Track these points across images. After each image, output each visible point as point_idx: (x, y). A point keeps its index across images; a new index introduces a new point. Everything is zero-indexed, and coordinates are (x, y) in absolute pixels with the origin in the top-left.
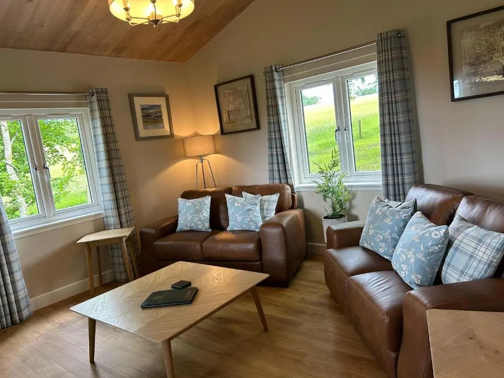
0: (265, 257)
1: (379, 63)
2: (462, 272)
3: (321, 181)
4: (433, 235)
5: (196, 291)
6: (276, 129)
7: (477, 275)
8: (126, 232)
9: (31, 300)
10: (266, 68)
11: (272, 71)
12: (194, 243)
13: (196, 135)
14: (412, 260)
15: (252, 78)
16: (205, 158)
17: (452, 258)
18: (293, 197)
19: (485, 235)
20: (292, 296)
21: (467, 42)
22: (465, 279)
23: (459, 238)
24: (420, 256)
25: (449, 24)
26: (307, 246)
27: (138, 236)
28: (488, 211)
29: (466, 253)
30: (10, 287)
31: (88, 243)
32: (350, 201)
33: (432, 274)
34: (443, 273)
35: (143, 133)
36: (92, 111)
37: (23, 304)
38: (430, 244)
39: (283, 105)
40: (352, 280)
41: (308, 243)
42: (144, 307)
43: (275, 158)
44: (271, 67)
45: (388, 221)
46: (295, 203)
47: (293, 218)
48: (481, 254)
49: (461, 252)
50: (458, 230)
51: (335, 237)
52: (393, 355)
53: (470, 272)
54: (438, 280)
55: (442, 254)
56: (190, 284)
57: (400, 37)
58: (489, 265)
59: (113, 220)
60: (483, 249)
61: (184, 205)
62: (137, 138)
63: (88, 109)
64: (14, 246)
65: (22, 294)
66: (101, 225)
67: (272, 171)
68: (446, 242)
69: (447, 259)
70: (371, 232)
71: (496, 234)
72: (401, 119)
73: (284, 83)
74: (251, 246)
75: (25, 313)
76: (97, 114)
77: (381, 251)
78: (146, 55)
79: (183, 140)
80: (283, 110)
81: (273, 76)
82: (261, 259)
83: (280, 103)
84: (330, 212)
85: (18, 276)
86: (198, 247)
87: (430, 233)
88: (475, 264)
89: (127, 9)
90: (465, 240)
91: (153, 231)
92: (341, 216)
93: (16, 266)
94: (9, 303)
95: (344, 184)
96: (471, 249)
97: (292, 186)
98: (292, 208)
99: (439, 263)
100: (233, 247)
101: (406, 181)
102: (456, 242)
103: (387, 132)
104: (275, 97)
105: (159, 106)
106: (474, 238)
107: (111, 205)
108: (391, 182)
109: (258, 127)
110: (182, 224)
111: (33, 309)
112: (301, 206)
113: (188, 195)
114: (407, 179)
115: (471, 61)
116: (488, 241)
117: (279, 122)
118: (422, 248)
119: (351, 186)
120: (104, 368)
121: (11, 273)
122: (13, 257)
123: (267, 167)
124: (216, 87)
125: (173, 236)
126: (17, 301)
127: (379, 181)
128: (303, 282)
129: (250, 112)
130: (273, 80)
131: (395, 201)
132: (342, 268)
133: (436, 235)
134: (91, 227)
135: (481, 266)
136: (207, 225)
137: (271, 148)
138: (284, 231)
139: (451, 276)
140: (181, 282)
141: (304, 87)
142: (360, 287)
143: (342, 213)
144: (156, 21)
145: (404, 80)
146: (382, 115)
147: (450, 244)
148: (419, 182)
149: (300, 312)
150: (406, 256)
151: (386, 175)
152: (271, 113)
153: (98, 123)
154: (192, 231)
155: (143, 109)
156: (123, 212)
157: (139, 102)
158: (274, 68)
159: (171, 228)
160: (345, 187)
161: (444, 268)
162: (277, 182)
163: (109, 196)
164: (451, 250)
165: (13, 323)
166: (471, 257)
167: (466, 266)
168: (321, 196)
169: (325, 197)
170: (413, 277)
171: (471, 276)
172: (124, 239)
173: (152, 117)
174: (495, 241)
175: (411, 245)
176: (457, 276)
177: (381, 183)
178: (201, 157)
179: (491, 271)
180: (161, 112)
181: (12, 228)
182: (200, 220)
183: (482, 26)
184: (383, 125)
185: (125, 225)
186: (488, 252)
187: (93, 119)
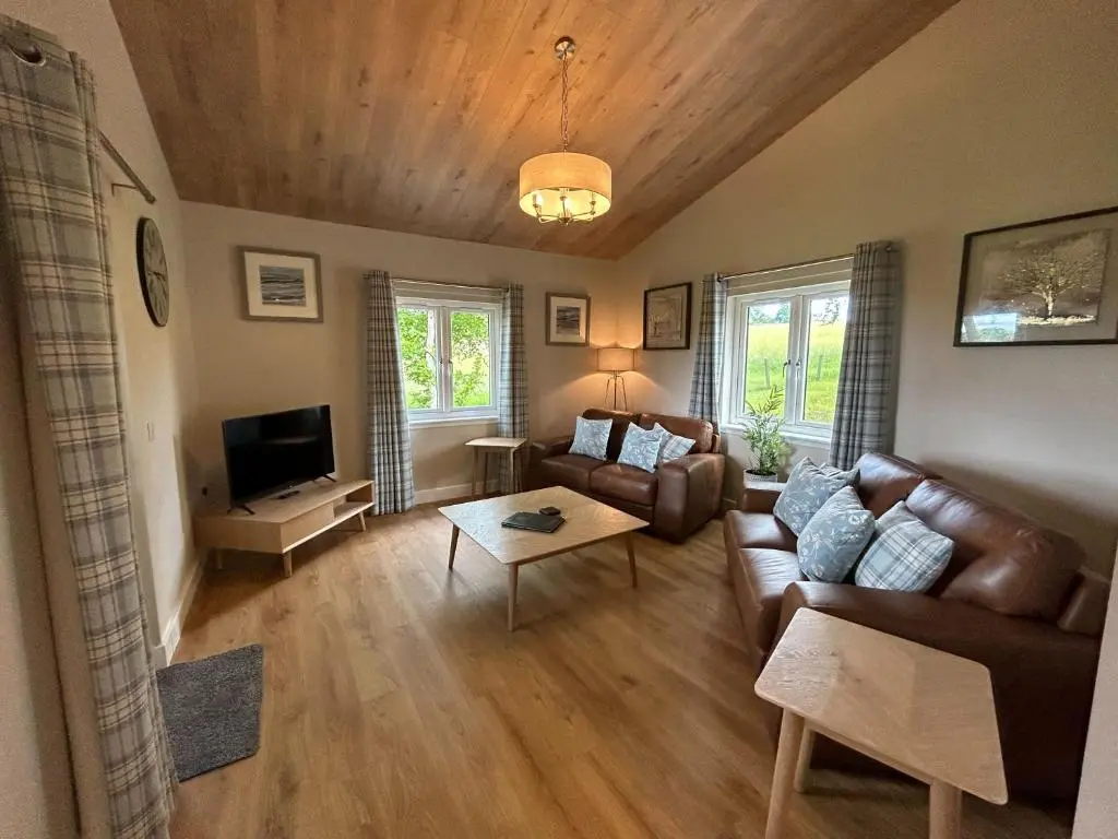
0: (659, 503)
1: (853, 284)
2: (880, 577)
3: (752, 426)
4: (850, 519)
5: (563, 522)
6: (708, 352)
7: (899, 585)
8: (514, 444)
9: (415, 493)
10: (706, 276)
11: (713, 281)
12: (583, 470)
13: (616, 347)
14: (817, 546)
15: (689, 286)
16: (622, 374)
17: (873, 555)
18: (714, 439)
19: (925, 535)
20: (681, 556)
21: (992, 265)
22: (882, 586)
23: (889, 531)
24: (829, 542)
25: (969, 239)
26: (721, 501)
27: (528, 450)
28: (950, 502)
29: (891, 553)
30: (398, 475)
31: (476, 447)
32: (788, 456)
33: (842, 569)
34: (858, 571)
35: (554, 337)
36: (504, 308)
37: (407, 495)
38: (844, 530)
39: (721, 323)
40: (743, 553)
41: (725, 499)
42: (504, 525)
43: (700, 387)
44: (713, 275)
45: (810, 491)
46: (716, 446)
47: (705, 464)
48: (911, 559)
49: (887, 550)
50: (891, 521)
51: (745, 496)
52: (762, 653)
53: (892, 578)
54: (849, 579)
55: (863, 545)
56: (558, 512)
57: (889, 252)
58: (920, 577)
59: (506, 428)
60: (915, 553)
61: (582, 425)
62: (548, 342)
63: (501, 305)
64: (408, 435)
65: (407, 485)
66: (494, 431)
67: (694, 402)
68: (870, 533)
69: (867, 556)
70: (787, 500)
71: (940, 536)
72: (871, 362)
73: (728, 295)
74: (645, 487)
75: (408, 505)
76: (508, 312)
77: (793, 526)
78: (571, 250)
79: (598, 350)
80: (721, 329)
81: (713, 286)
82: (654, 505)
83: (717, 320)
84: (756, 465)
85: (407, 466)
86: (587, 475)
87: (848, 516)
88: (900, 569)
89: (536, 206)
90: (894, 536)
91: (542, 447)
92: (772, 473)
93: (406, 456)
94: (395, 492)
95: (782, 434)
96: (899, 550)
97: (715, 425)
98: (711, 451)
99: (855, 558)
100: (626, 484)
101: (866, 444)
102: (883, 535)
103: (850, 376)
104: (712, 313)
105: (578, 309)
106: (906, 535)
107: (507, 411)
108: (843, 442)
109: (688, 347)
110: (576, 447)
111: (416, 502)
112: (724, 451)
113: (591, 414)
114: (867, 442)
115: (995, 292)
116: (924, 543)
117: (712, 344)
118: (833, 533)
119: (791, 438)
120: (459, 576)
121: (401, 462)
122: (406, 446)
123: (689, 397)
124: (646, 293)
125: (565, 457)
126: (402, 491)
127: (828, 437)
128: (700, 543)
129: (680, 326)
130: (713, 292)
131: (836, 466)
132: (739, 536)
133: (854, 520)
134: (484, 431)
135: (908, 574)
136: (604, 452)
137: (697, 373)
138: (688, 477)
139: (866, 579)
140: (552, 508)
141: (752, 304)
142: (749, 562)
143: (774, 469)
144: (566, 220)
145: (885, 309)
146: (846, 353)
147: (875, 536)
148: (886, 450)
149: (681, 575)
150: (811, 538)
151: (838, 432)
152: (704, 332)
153: (508, 323)
154: (585, 456)
155: (558, 311)
156: (518, 421)
157: (556, 303)
158: (716, 277)
159: (562, 448)
160: (783, 438)
161: (861, 566)
162: (699, 416)
163: (506, 402)
164: (875, 545)
165: (396, 511)
166: (897, 559)
167: (888, 569)
168: (748, 444)
169: (753, 446)
170: (813, 566)
171: (891, 584)
172: (512, 450)
173: (569, 321)
174: (935, 545)
175: (823, 526)
176: (872, 579)
177: (830, 440)
178: (615, 373)
179: (920, 585)
180: (578, 316)
181: (409, 417)
182: (596, 445)
183: (1023, 243)
184: (845, 366)
185: (517, 435)
186: (921, 559)
187: (504, 317)
